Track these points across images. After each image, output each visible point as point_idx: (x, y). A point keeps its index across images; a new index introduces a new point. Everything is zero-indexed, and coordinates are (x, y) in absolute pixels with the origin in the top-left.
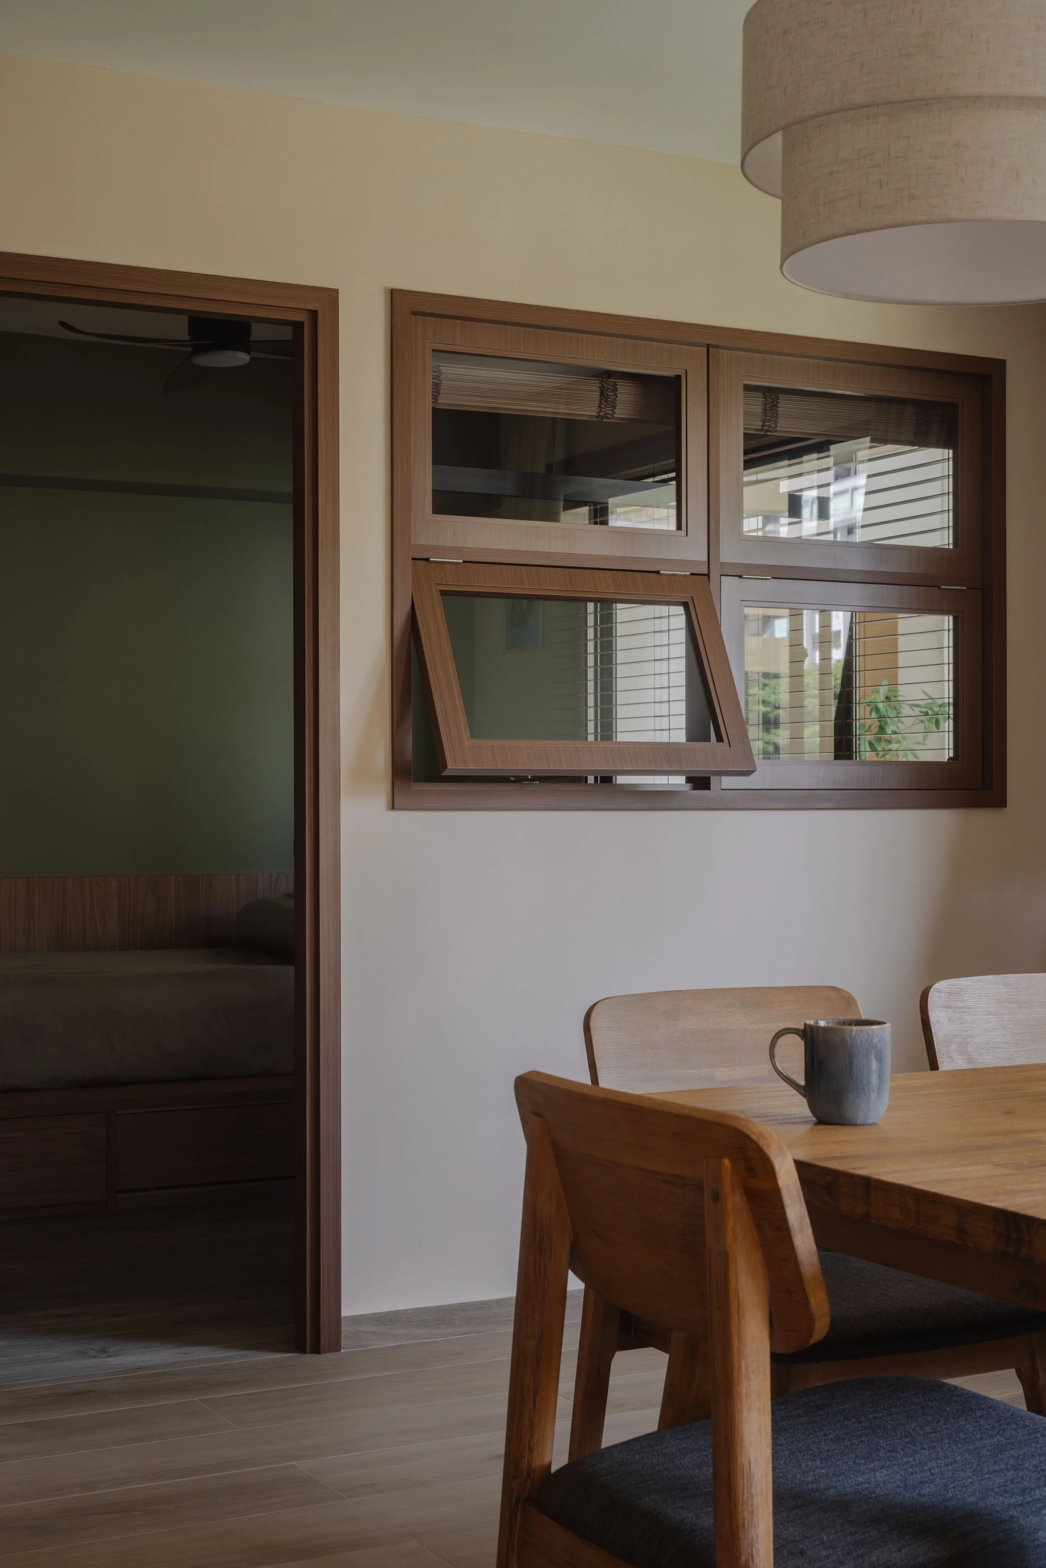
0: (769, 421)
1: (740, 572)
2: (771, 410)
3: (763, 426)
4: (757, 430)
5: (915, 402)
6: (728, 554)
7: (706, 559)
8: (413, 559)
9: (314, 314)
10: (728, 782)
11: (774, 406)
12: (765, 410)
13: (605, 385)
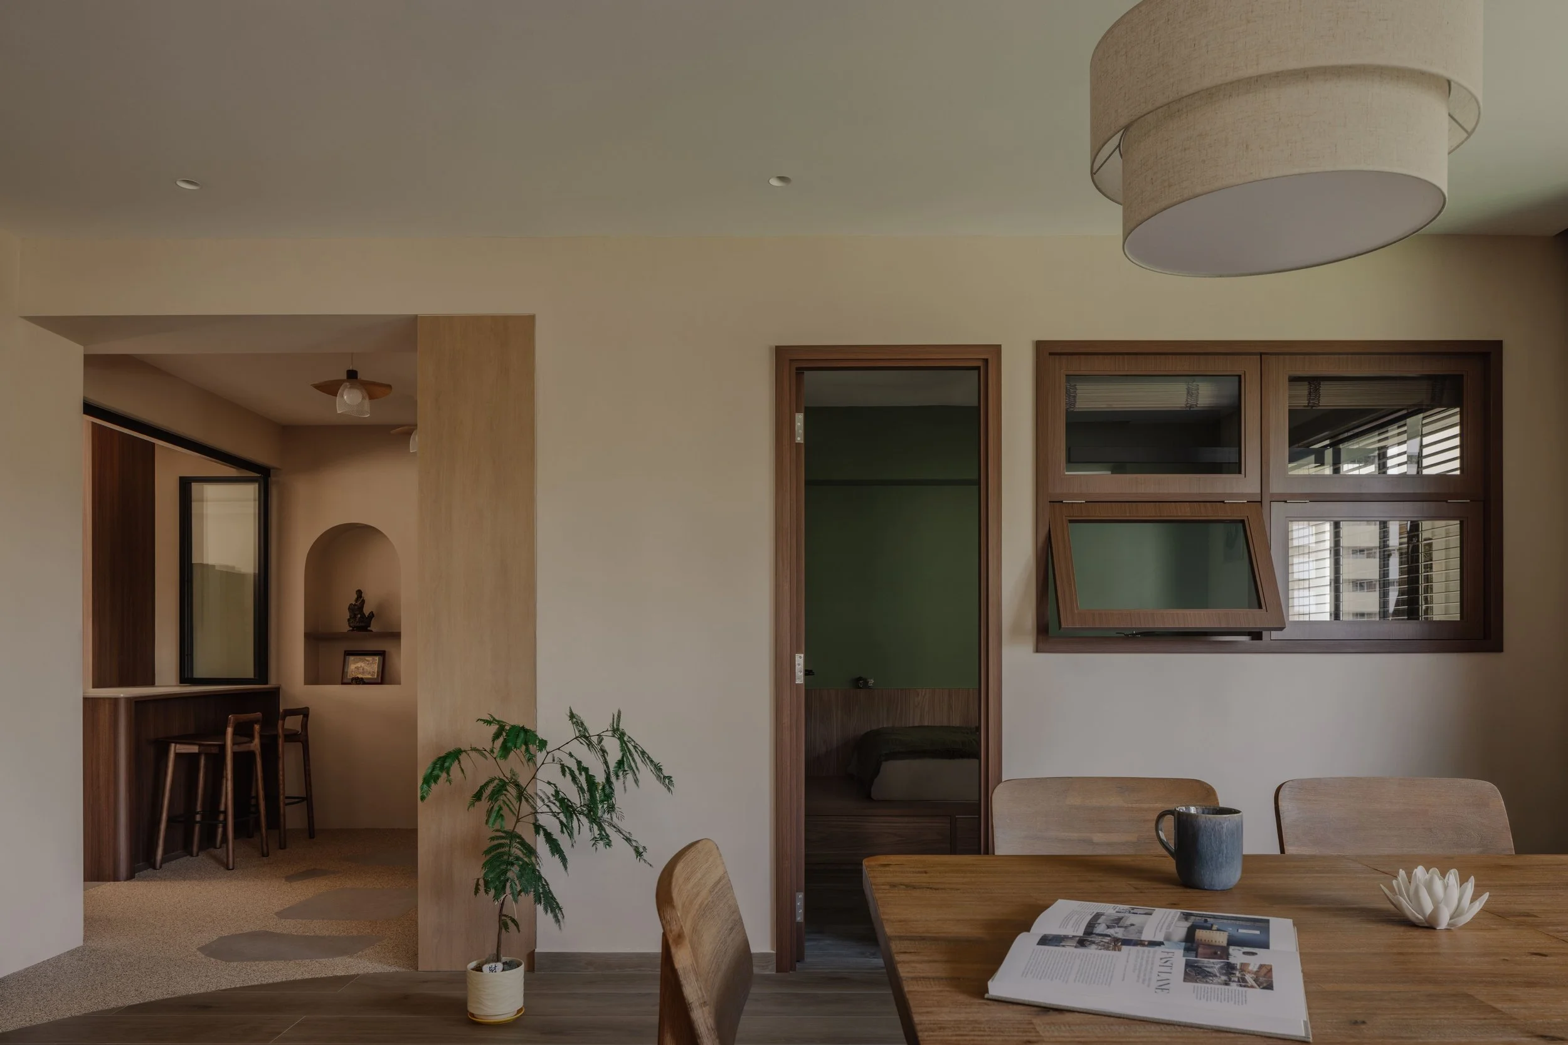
0: (1313, 399)
1: (1284, 499)
2: (1314, 392)
3: (1308, 403)
4: (1305, 406)
5: (1429, 377)
6: (1276, 487)
7: (1259, 492)
8: (1050, 502)
9: (986, 361)
10: (1275, 635)
11: (1317, 390)
12: (1310, 393)
13: (1191, 386)
